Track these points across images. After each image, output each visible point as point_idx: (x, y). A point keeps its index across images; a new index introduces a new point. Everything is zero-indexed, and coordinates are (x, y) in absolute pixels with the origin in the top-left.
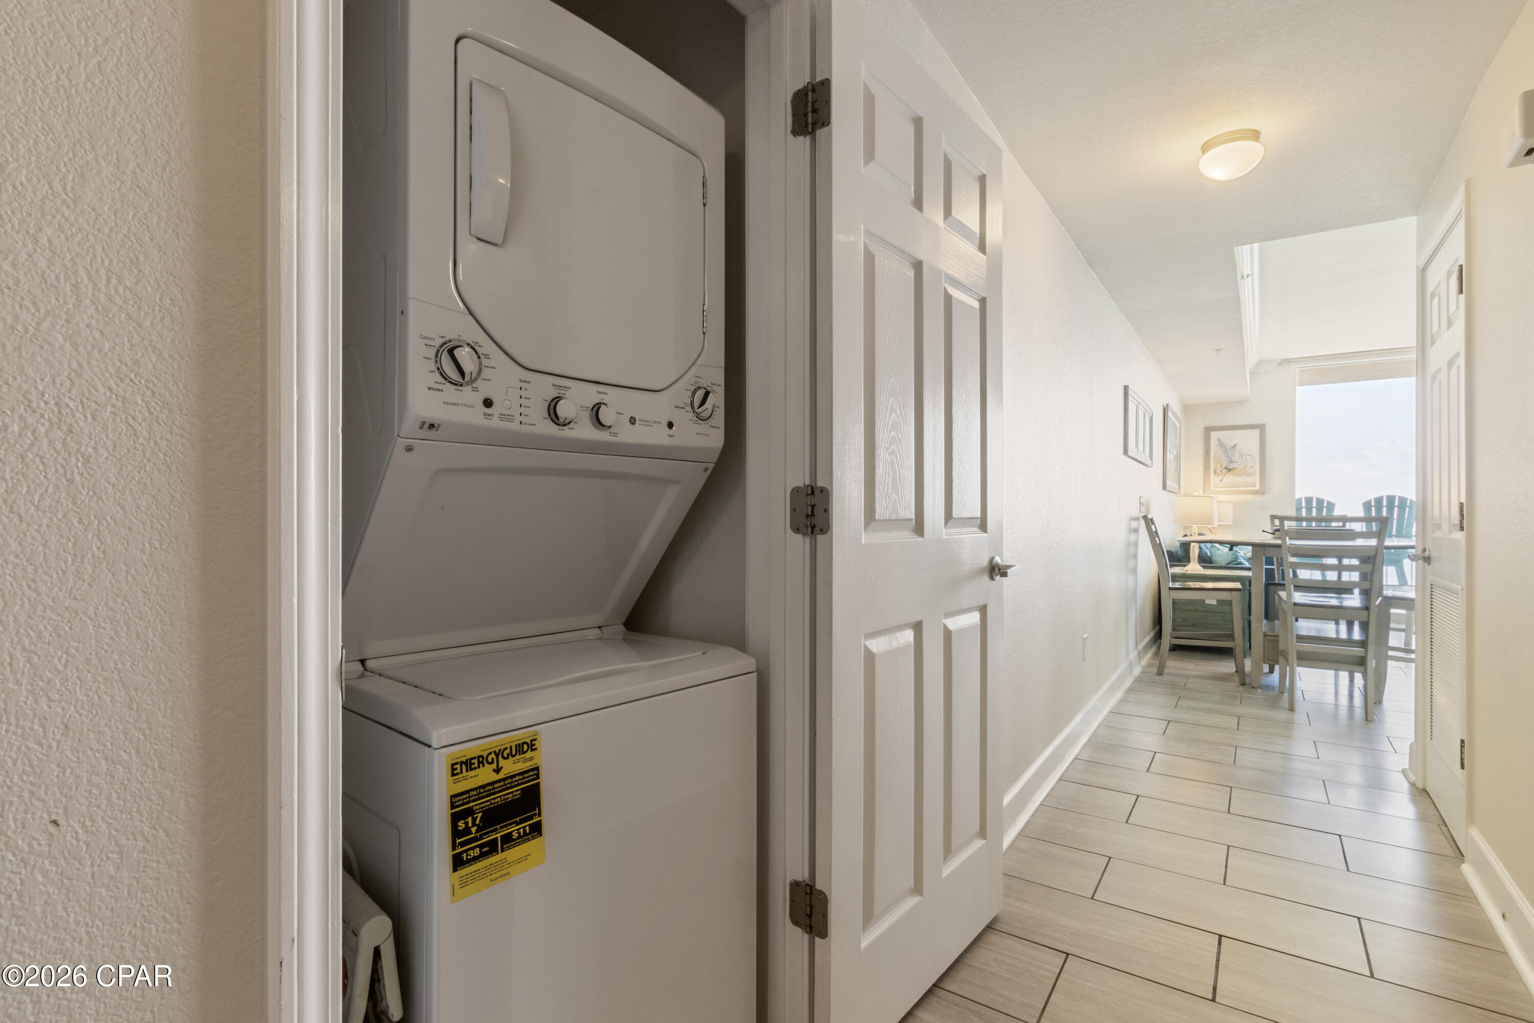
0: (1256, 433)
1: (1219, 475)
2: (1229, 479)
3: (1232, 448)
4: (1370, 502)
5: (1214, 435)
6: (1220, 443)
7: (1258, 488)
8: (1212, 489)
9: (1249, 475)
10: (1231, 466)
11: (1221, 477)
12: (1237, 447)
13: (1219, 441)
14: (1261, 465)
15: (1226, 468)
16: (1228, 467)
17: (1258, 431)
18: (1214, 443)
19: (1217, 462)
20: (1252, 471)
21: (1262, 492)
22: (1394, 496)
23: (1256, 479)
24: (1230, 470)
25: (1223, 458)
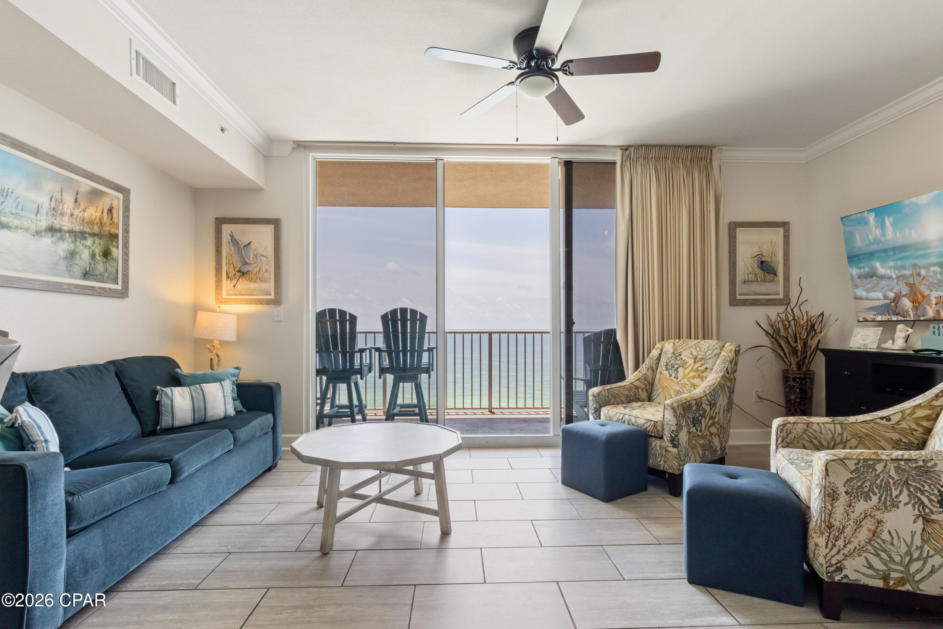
0: (269, 229)
1: (231, 279)
2: (242, 284)
3: (246, 246)
4: (387, 314)
5: (227, 229)
6: (234, 241)
7: (272, 297)
8: (224, 296)
9: (264, 281)
10: (245, 270)
11: (234, 282)
13: (232, 236)
14: (275, 268)
15: (239, 271)
16: (242, 270)
17: (272, 226)
18: (226, 238)
19: (229, 263)
20: (266, 275)
21: (277, 301)
22: (406, 309)
23: (271, 286)
24: (243, 274)
25: (236, 258)
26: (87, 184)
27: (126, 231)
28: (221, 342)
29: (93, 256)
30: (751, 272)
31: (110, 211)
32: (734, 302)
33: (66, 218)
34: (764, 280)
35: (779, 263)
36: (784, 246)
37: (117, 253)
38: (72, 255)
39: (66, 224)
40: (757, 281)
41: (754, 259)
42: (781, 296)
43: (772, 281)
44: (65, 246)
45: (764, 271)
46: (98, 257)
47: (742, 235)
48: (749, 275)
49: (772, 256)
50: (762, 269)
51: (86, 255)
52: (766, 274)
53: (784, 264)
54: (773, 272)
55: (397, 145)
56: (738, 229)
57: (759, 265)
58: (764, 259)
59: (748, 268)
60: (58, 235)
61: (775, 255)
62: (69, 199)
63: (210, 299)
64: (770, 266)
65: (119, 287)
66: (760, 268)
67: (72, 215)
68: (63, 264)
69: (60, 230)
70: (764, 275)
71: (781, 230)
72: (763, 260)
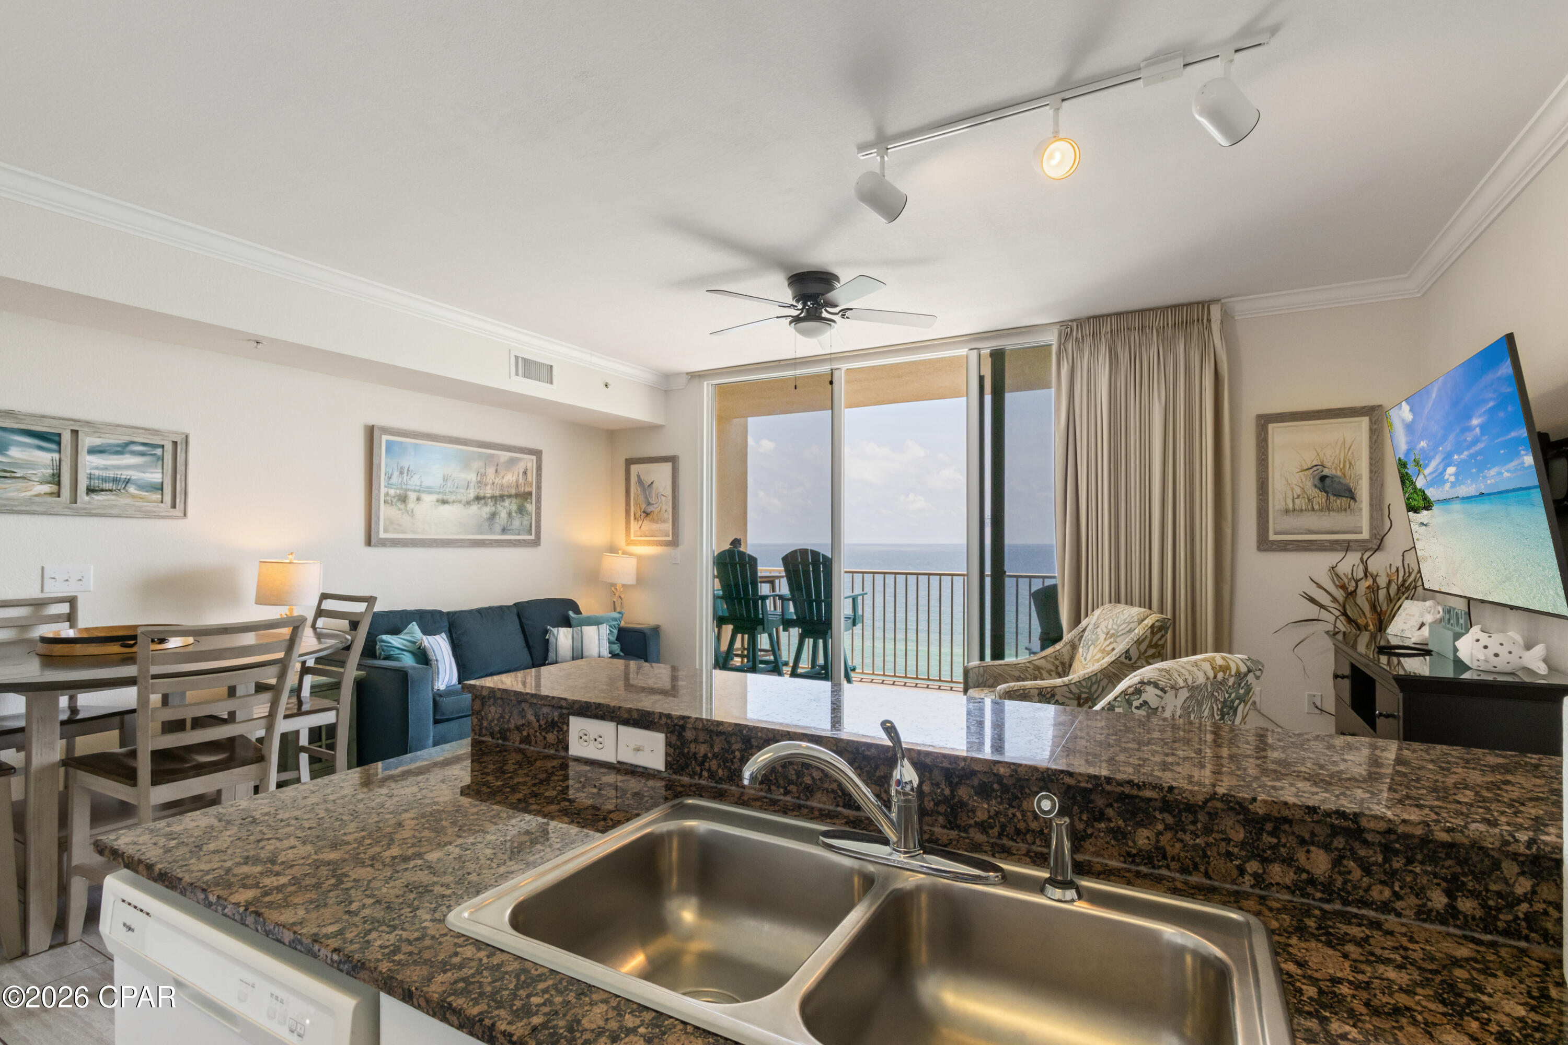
0: (668, 467)
1: (638, 520)
2: (647, 525)
3: (649, 486)
5: (634, 470)
6: (640, 481)
7: (670, 538)
8: (632, 538)
9: (664, 521)
10: (649, 510)
11: (640, 523)
12: (654, 485)
13: (638, 476)
14: (673, 508)
15: (644, 512)
16: (646, 510)
17: (670, 464)
18: (633, 479)
19: (636, 504)
20: (666, 516)
21: (674, 543)
22: (807, 550)
23: (668, 526)
24: (647, 514)
25: (642, 498)
26: (504, 456)
27: (539, 487)
28: (623, 586)
29: (510, 514)
30: (1298, 497)
31: (525, 473)
32: (1265, 544)
33: (488, 487)
34: (1328, 508)
35: (1361, 478)
36: (1371, 448)
37: (531, 507)
38: (493, 515)
39: (488, 492)
40: (1313, 509)
41: (1306, 473)
42: (1365, 535)
43: (1345, 510)
44: (487, 510)
45: (1327, 493)
46: (514, 514)
47: (1278, 434)
48: (1296, 501)
49: (1344, 466)
50: (1323, 489)
51: (503, 514)
52: (1332, 498)
53: (1371, 478)
54: (1350, 495)
55: (782, 363)
56: (1271, 426)
57: (1317, 482)
58: (1326, 472)
59: (1292, 489)
60: (483, 502)
61: (1350, 463)
62: (491, 471)
63: (621, 541)
64: (1340, 483)
65: (532, 537)
66: (1319, 489)
67: (493, 484)
68: (486, 524)
69: (484, 498)
70: (1328, 498)
71: (1364, 422)
72: (1324, 473)
